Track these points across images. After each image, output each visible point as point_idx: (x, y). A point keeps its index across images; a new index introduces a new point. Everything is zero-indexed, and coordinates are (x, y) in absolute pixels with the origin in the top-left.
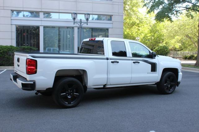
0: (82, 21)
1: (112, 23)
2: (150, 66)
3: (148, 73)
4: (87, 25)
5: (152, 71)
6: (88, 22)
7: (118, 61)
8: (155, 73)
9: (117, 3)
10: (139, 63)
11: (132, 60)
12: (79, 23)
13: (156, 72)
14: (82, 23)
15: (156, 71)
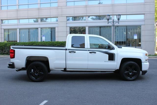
0: (114, 21)
1: (144, 21)
3: (105, 62)
4: (119, 23)
5: (109, 60)
6: (119, 21)
7: (75, 51)
8: (113, 62)
9: (149, 3)
10: (95, 53)
11: (89, 50)
12: (112, 23)
13: (114, 61)
14: (114, 23)
15: (115, 60)
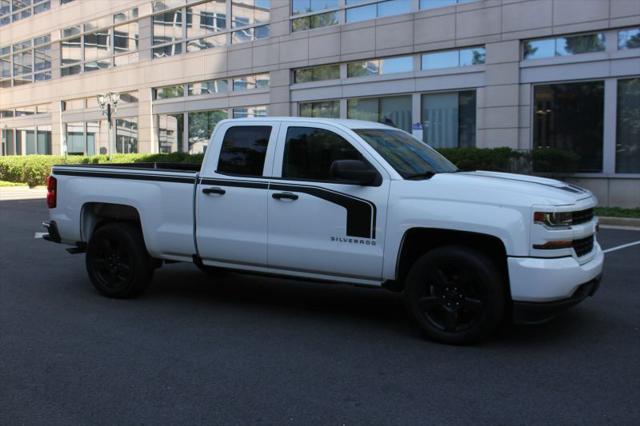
2: (342, 213)
8: (368, 243)
10: (296, 198)
13: (371, 240)
15: (374, 237)
